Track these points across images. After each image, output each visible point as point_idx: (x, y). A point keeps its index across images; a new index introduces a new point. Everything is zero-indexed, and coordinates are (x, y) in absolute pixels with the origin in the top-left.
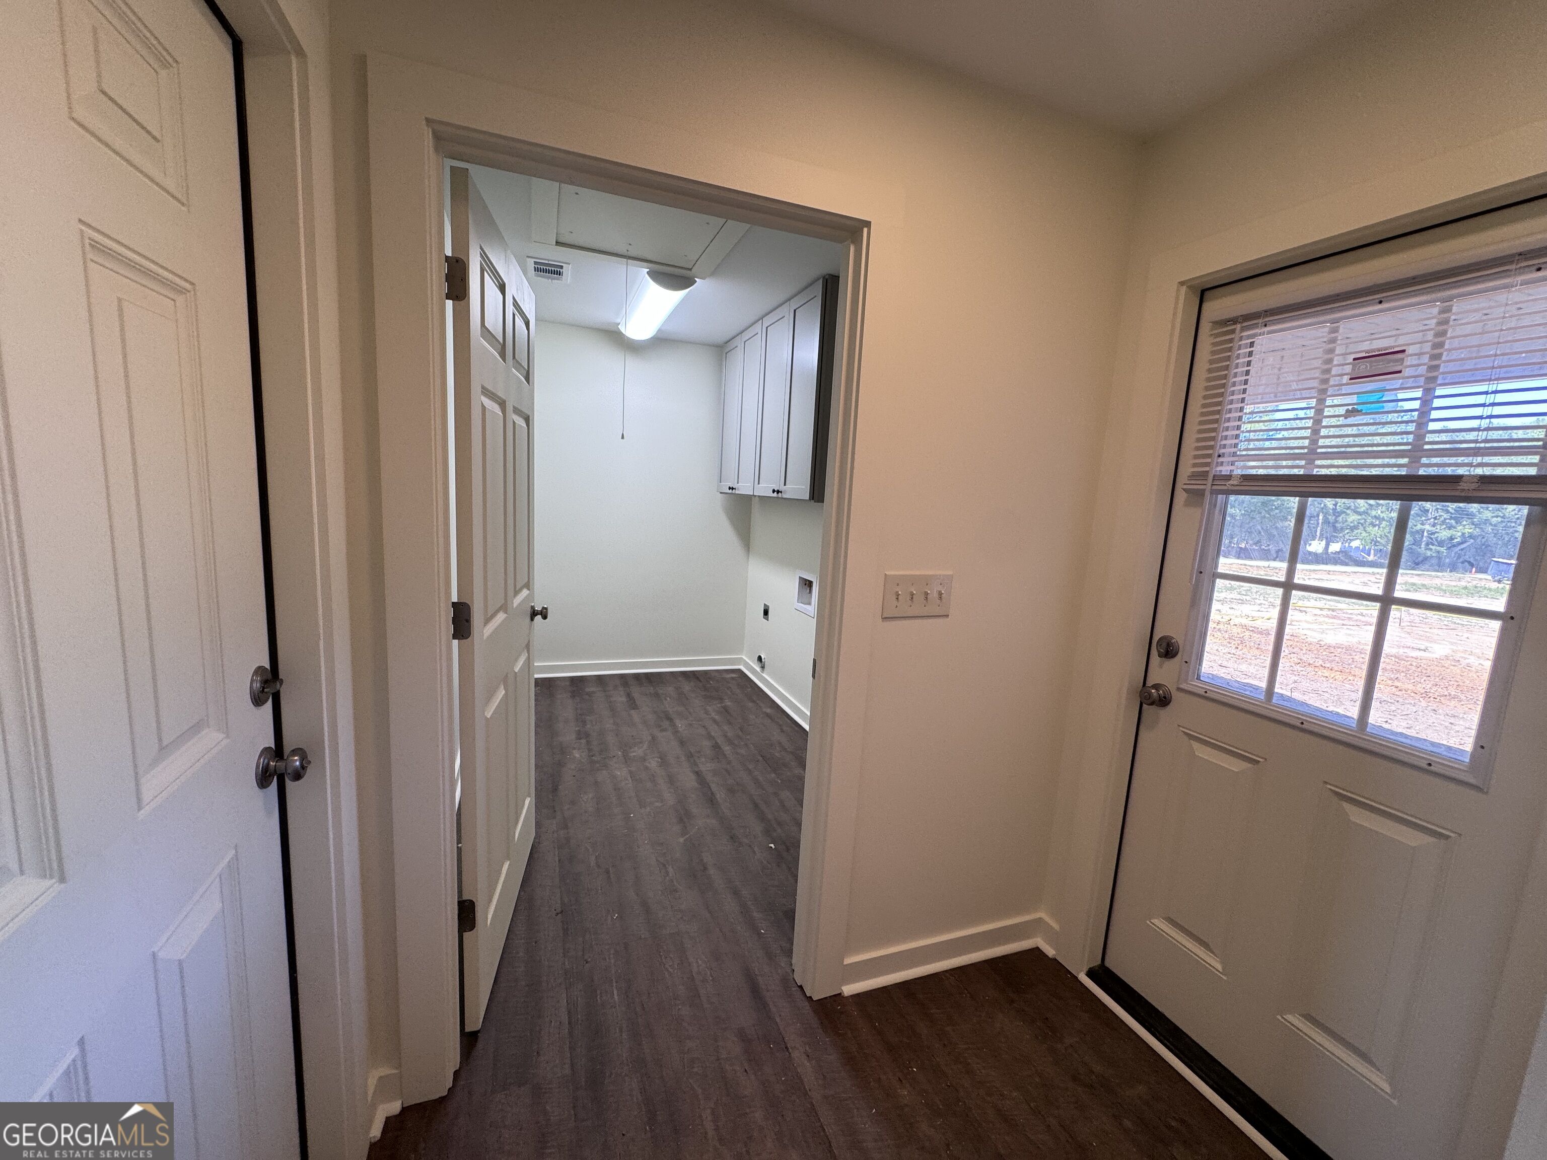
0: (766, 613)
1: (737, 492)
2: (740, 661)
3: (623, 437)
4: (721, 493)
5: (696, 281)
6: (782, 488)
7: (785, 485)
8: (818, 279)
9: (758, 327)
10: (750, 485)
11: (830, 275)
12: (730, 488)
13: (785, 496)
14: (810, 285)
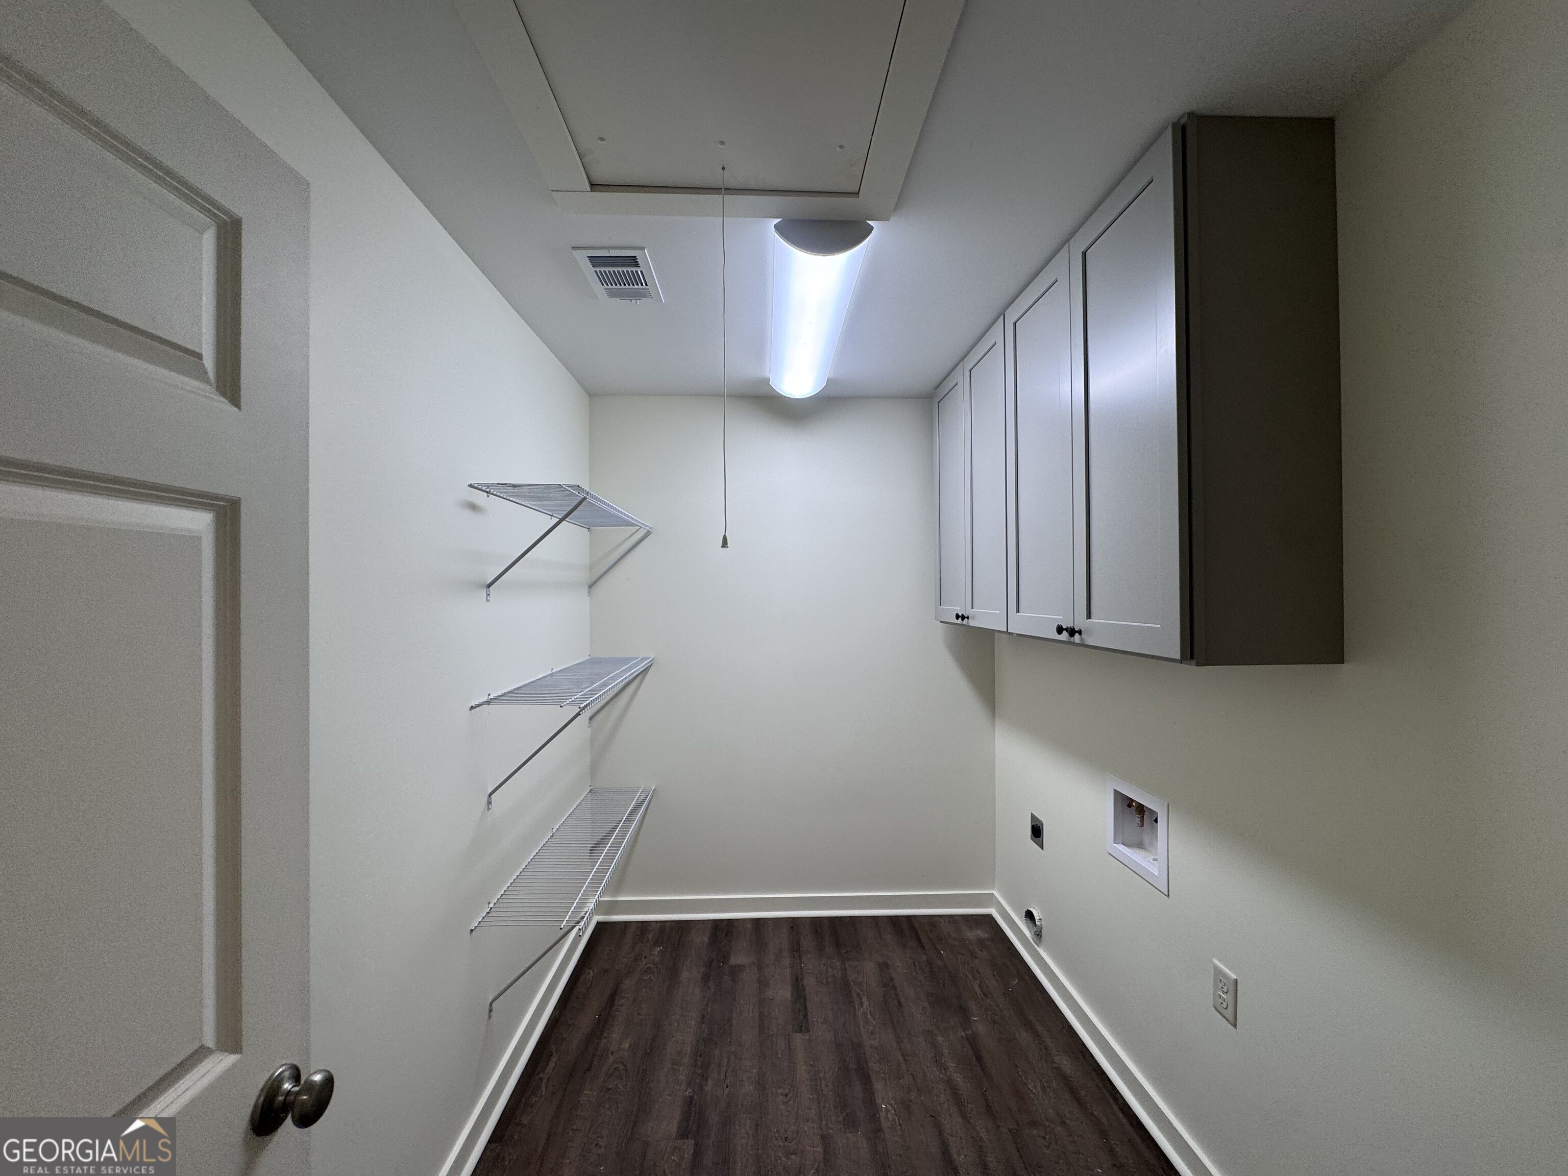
0: (1037, 832)
1: (972, 623)
2: (989, 900)
3: (725, 544)
4: (942, 622)
5: (872, 228)
6: (1080, 622)
7: (1089, 616)
8: (1160, 134)
9: (996, 333)
10: (1000, 612)
11: (1191, 115)
12: (958, 617)
13: (1090, 641)
14: (1146, 149)
